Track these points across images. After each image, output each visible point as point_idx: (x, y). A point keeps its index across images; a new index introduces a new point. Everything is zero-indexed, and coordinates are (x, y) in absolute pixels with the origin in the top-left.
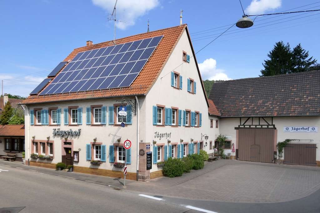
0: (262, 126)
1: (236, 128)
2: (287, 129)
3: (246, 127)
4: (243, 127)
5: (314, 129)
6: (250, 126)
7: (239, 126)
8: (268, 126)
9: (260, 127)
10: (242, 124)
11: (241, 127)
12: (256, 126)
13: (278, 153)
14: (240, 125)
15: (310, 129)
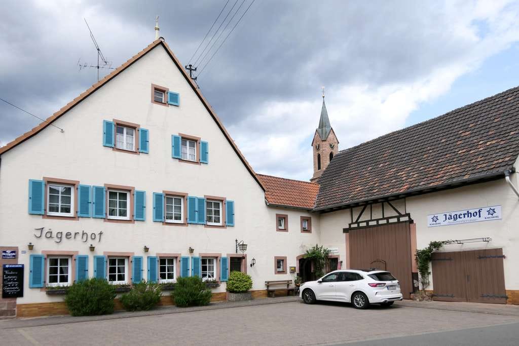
0: (388, 219)
1: (345, 231)
2: (435, 219)
3: (361, 225)
4: (356, 225)
5: (492, 212)
6: (367, 222)
7: (350, 225)
8: (398, 218)
9: (385, 222)
10: (354, 221)
11: (353, 226)
12: (377, 220)
13: (420, 276)
14: (350, 222)
15: (484, 213)
